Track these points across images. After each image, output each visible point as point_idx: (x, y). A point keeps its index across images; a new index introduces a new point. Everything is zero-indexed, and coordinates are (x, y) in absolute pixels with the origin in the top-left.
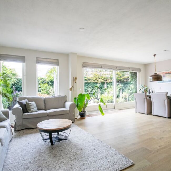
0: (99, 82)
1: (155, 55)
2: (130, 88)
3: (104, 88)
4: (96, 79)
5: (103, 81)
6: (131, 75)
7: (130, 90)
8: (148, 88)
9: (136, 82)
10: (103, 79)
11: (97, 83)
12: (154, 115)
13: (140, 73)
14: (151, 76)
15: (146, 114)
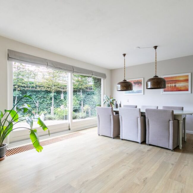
0: (53, 91)
1: (124, 55)
2: (93, 99)
3: (60, 99)
4: (49, 86)
5: (58, 89)
6: (95, 82)
7: (93, 102)
8: (115, 100)
9: (100, 92)
10: (58, 87)
11: (50, 92)
12: (122, 139)
13: (105, 80)
14: (119, 83)
15: (112, 138)
